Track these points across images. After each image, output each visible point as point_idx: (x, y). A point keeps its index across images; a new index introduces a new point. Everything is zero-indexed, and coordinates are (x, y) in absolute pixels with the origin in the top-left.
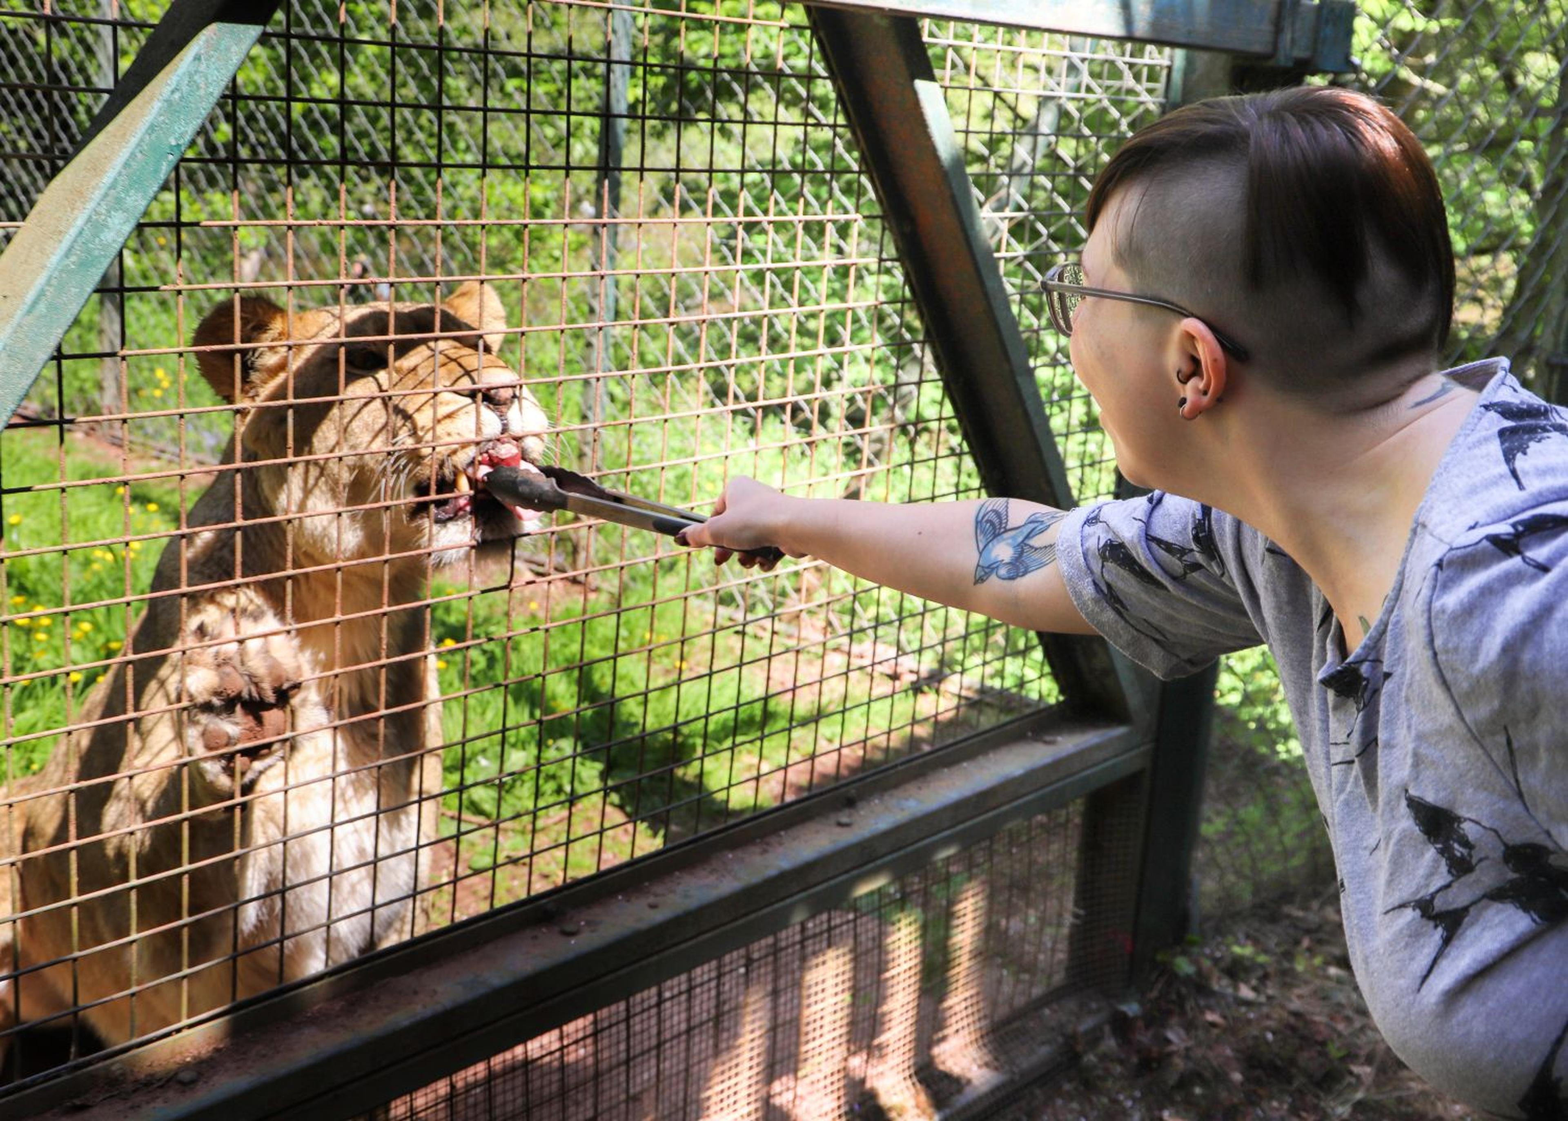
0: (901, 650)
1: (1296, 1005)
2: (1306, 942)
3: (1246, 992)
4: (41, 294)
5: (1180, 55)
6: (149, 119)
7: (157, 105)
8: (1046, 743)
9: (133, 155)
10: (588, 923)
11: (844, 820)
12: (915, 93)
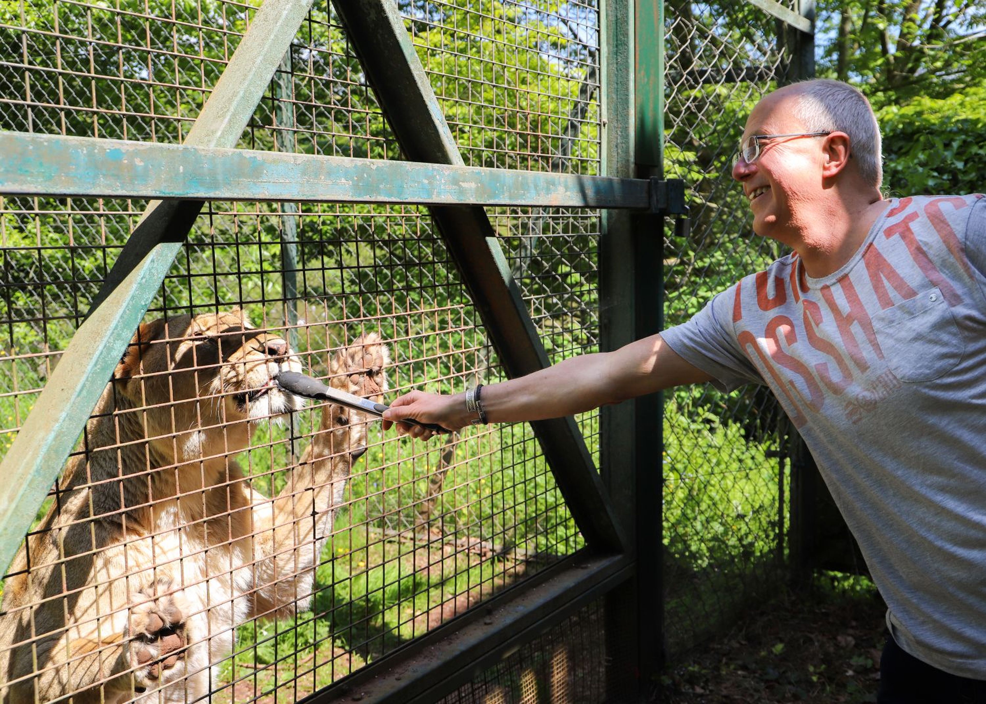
0: (483, 539)
1: (725, 692)
2: (724, 660)
3: (699, 690)
4: (84, 386)
5: (604, 212)
6: (131, 293)
7: (135, 286)
8: (582, 568)
9: (124, 312)
10: (365, 693)
11: (488, 621)
12: (486, 243)
